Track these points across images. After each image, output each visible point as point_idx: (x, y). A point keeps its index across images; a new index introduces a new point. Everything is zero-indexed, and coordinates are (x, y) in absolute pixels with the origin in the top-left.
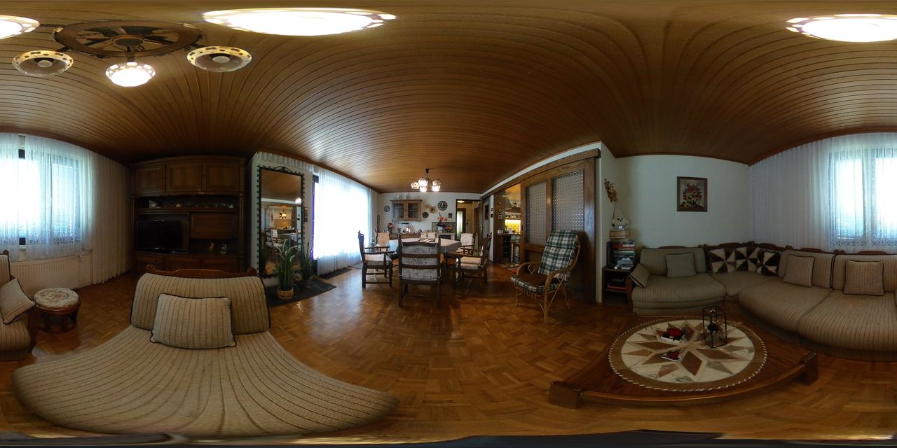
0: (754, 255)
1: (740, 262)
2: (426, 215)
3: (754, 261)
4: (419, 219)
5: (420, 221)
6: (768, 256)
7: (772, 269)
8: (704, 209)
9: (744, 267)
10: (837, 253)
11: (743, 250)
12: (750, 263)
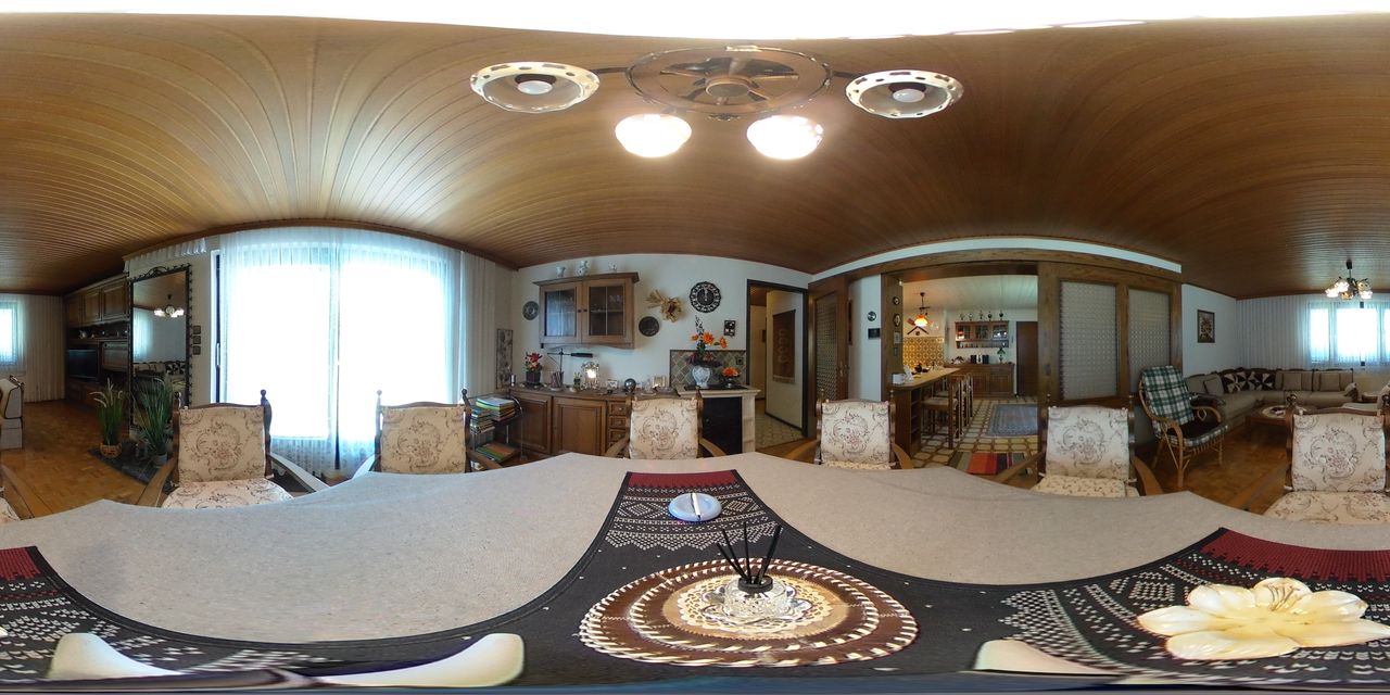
0: (1252, 377)
1: (1243, 383)
2: (649, 327)
3: (1253, 381)
4: (628, 339)
5: (629, 346)
6: (1266, 376)
7: (1270, 385)
8: (1212, 341)
9: (1246, 387)
10: (1313, 370)
11: (1242, 374)
12: (1250, 383)
